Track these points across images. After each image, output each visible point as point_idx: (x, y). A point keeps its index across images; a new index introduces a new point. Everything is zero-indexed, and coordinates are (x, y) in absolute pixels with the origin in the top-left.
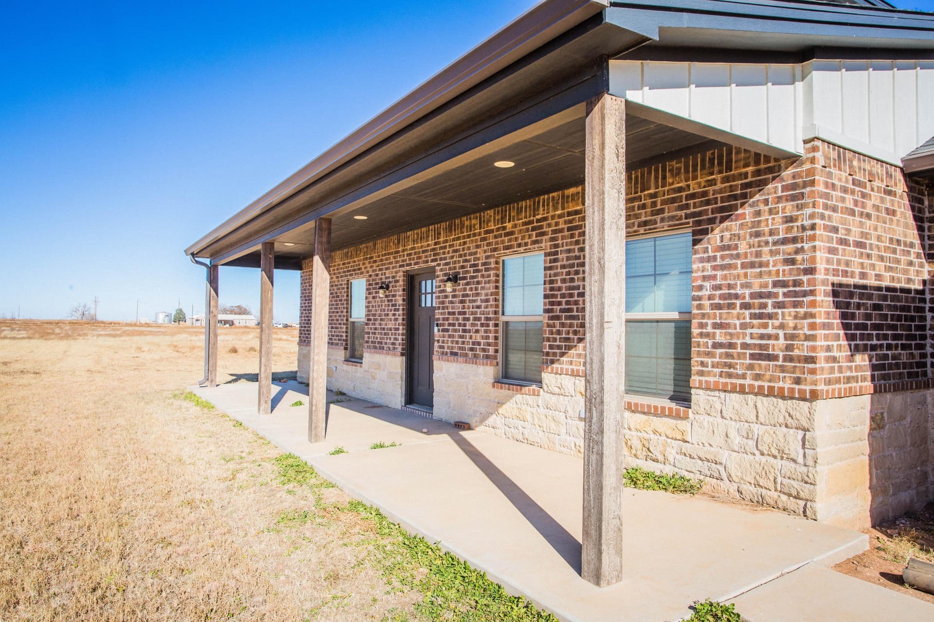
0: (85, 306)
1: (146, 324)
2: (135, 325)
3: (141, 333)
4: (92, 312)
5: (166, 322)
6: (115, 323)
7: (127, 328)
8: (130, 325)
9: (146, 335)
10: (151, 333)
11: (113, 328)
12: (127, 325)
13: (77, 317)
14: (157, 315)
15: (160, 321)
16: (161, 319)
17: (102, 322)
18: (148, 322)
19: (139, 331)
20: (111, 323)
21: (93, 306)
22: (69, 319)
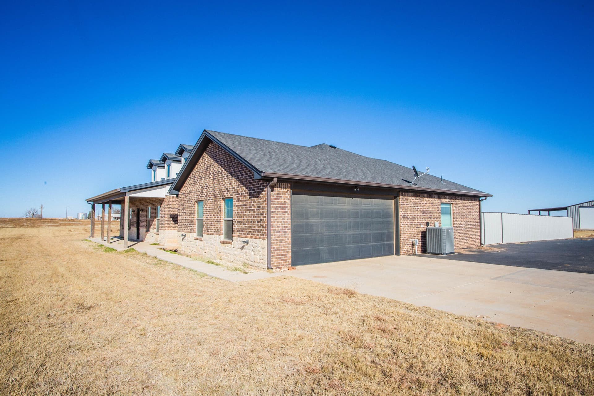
0: (35, 210)
1: (72, 220)
2: (65, 220)
3: (69, 225)
4: (39, 213)
5: (84, 218)
6: (53, 220)
7: (61, 222)
8: (63, 220)
9: (72, 225)
10: (74, 224)
11: (53, 222)
12: (60, 220)
13: (30, 216)
14: (78, 214)
15: (80, 218)
16: (81, 217)
17: (46, 219)
18: (73, 219)
19: (68, 224)
20: (51, 220)
21: (39, 210)
22: (25, 217)
